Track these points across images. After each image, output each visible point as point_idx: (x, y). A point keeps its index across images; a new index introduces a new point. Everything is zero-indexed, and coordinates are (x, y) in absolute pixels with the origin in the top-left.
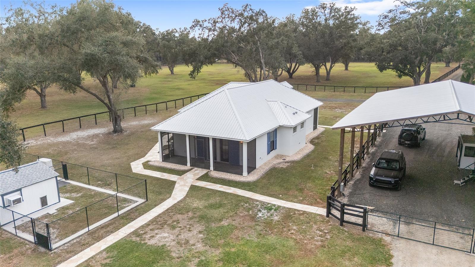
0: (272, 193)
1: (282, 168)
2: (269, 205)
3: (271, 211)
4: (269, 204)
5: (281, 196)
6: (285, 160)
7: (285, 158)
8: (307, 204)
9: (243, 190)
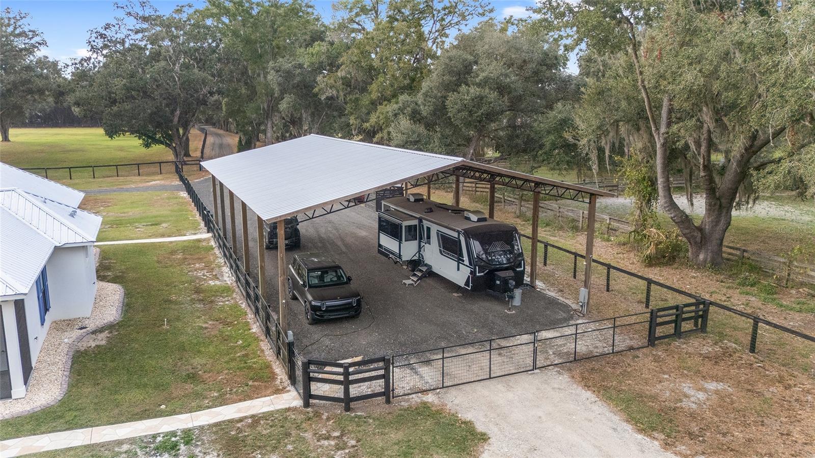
0: (137, 410)
1: (97, 346)
2: (159, 439)
3: (179, 450)
4: (154, 437)
5: (163, 407)
6: (86, 328)
7: (80, 324)
8: (240, 401)
9: (50, 432)
